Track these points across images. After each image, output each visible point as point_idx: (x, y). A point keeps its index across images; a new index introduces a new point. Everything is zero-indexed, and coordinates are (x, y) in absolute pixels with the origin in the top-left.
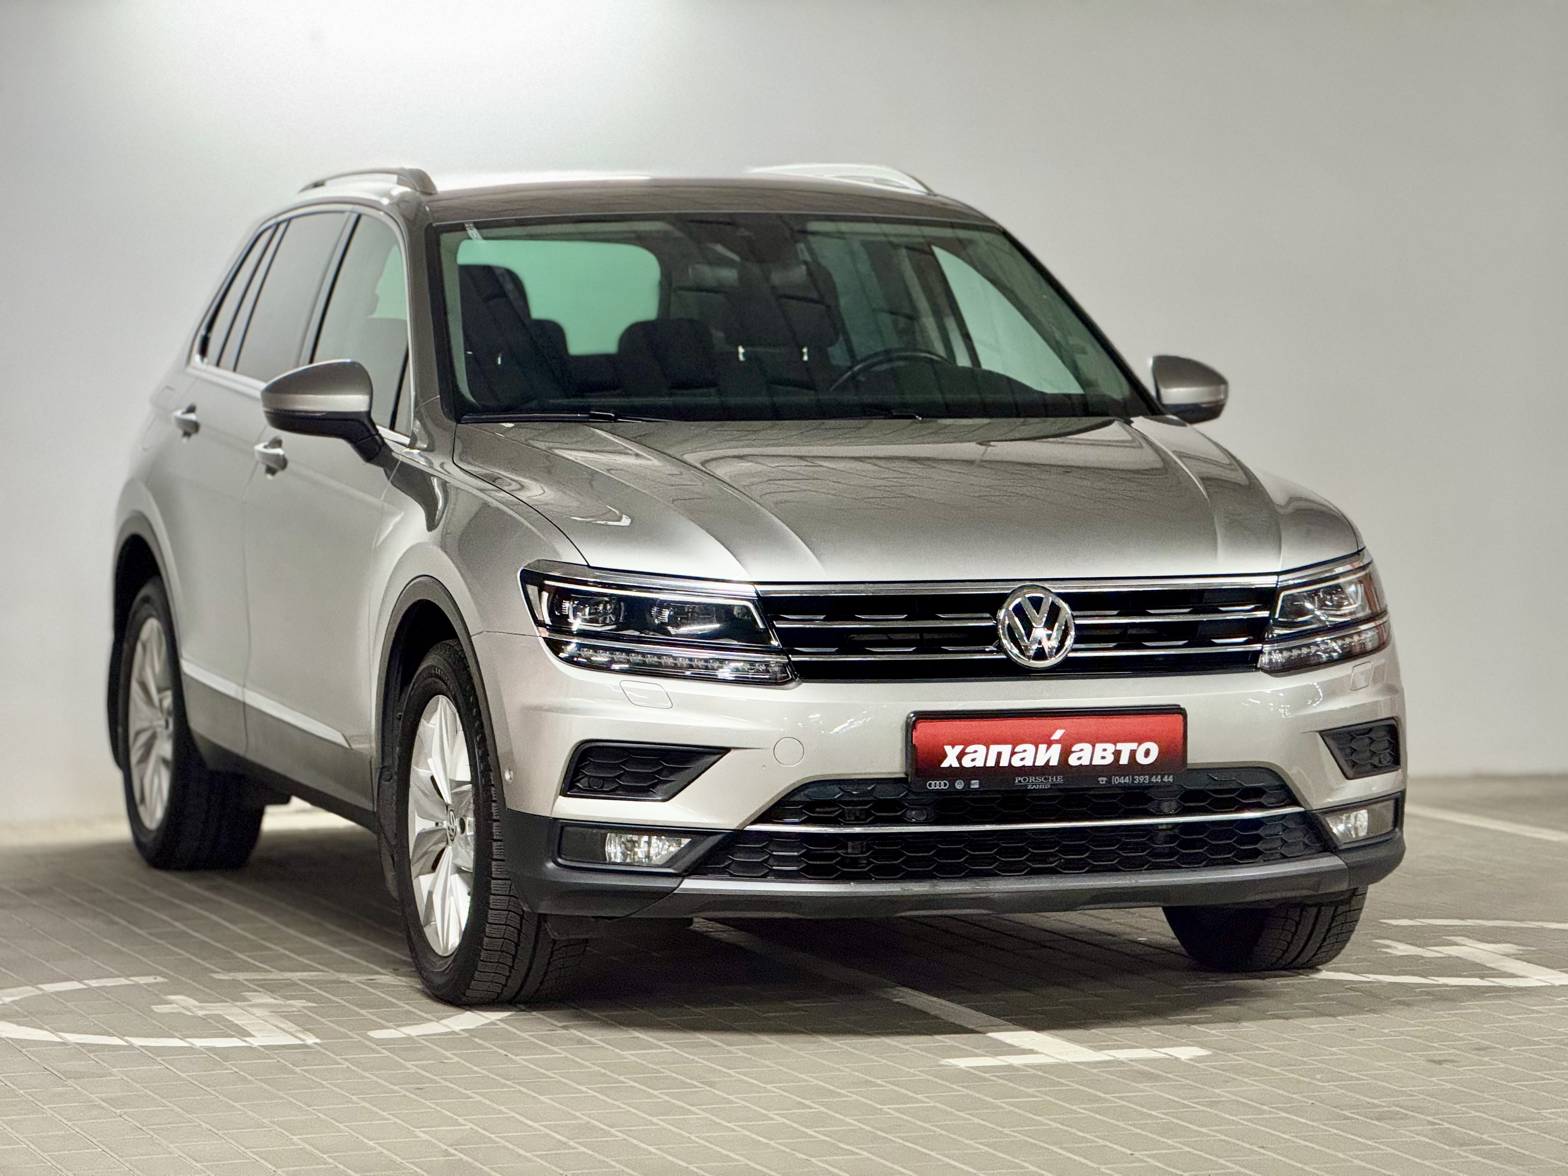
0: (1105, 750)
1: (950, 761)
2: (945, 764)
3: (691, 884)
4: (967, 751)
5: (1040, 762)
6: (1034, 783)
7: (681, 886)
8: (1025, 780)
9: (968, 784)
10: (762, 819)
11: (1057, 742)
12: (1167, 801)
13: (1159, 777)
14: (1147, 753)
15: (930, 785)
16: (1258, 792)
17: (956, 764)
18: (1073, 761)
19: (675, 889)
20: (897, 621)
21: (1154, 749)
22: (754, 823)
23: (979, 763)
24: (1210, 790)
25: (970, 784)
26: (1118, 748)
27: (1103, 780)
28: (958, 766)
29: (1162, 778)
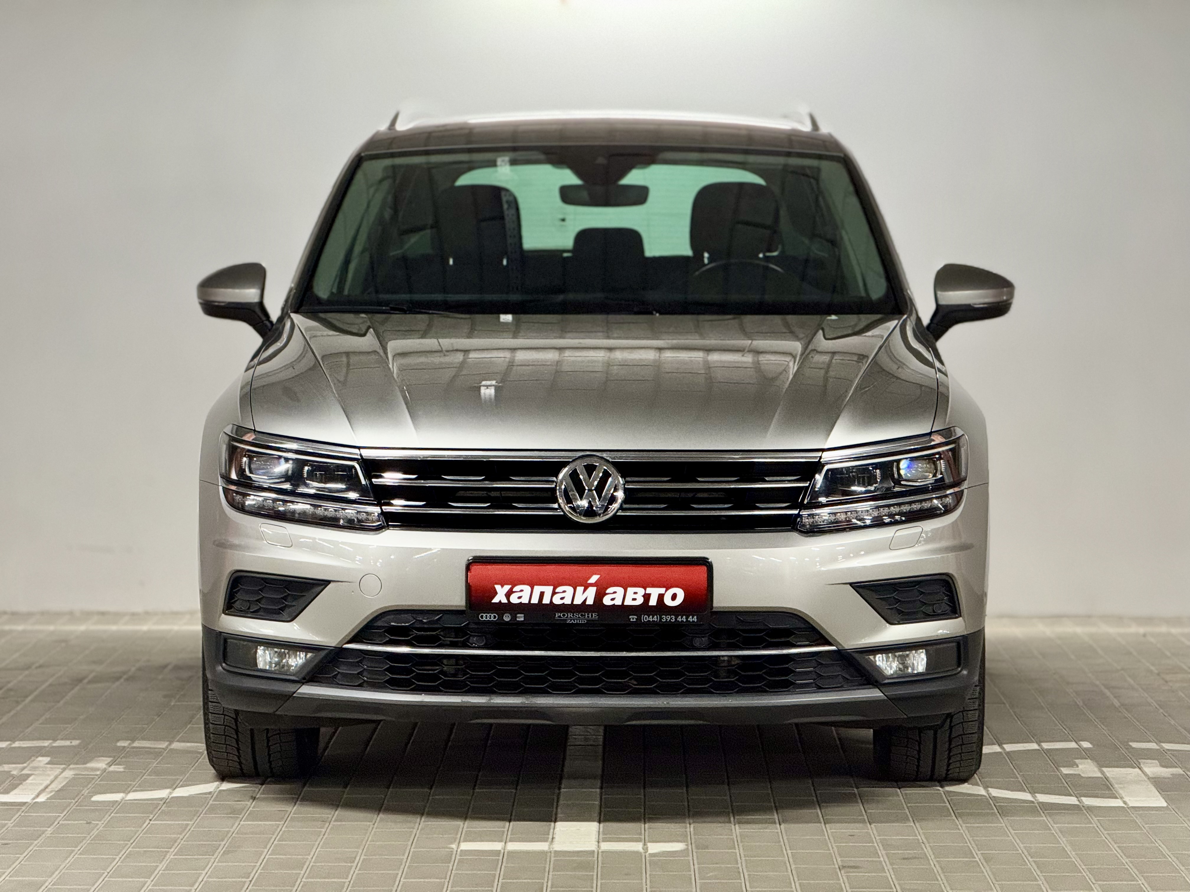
0: (635, 593)
1: (500, 597)
2: (496, 600)
3: (307, 690)
4: (514, 590)
5: (578, 601)
6: (571, 618)
7: (299, 691)
8: (564, 615)
9: (514, 617)
10: (354, 639)
11: (592, 585)
12: (699, 637)
13: (684, 617)
14: (674, 597)
15: (482, 617)
16: (788, 632)
17: (504, 601)
18: (607, 601)
19: (294, 693)
20: (476, 481)
21: (681, 595)
22: (349, 642)
23: (525, 600)
24: (739, 630)
25: (516, 617)
26: (647, 592)
27: (633, 618)
28: (506, 601)
29: (687, 619)
